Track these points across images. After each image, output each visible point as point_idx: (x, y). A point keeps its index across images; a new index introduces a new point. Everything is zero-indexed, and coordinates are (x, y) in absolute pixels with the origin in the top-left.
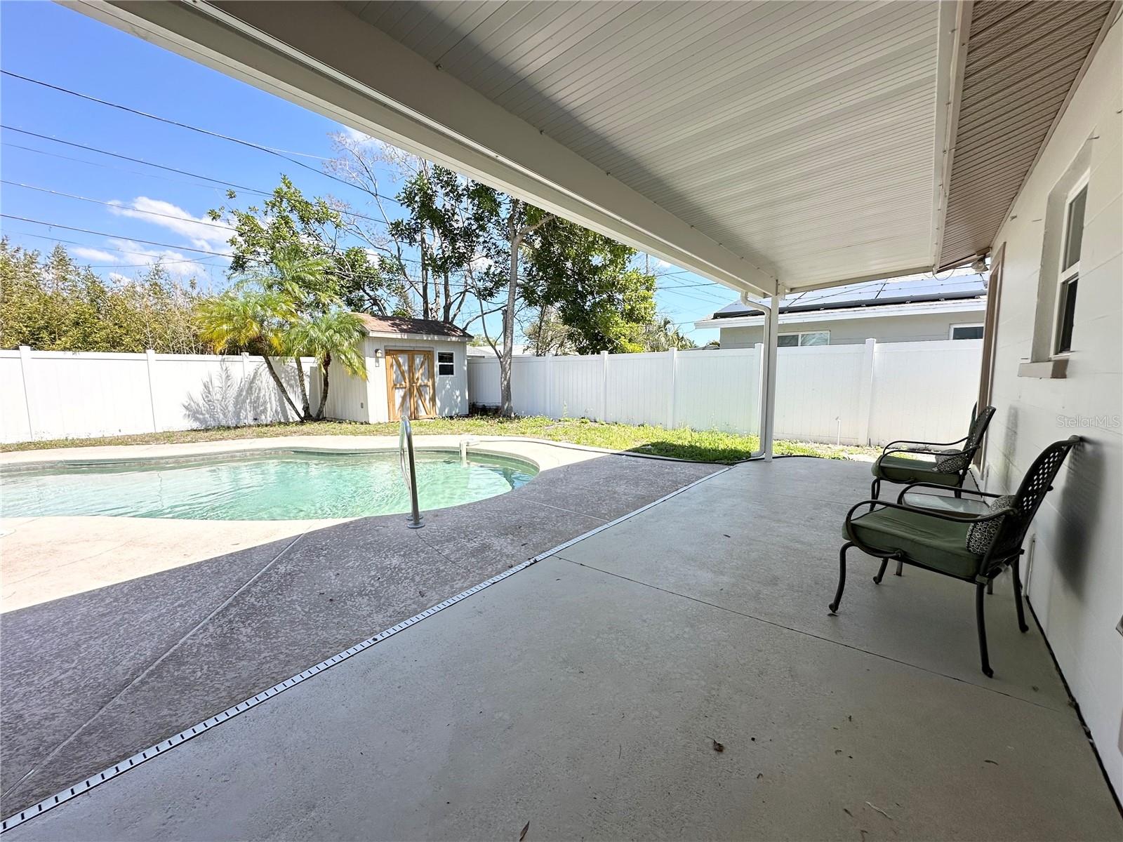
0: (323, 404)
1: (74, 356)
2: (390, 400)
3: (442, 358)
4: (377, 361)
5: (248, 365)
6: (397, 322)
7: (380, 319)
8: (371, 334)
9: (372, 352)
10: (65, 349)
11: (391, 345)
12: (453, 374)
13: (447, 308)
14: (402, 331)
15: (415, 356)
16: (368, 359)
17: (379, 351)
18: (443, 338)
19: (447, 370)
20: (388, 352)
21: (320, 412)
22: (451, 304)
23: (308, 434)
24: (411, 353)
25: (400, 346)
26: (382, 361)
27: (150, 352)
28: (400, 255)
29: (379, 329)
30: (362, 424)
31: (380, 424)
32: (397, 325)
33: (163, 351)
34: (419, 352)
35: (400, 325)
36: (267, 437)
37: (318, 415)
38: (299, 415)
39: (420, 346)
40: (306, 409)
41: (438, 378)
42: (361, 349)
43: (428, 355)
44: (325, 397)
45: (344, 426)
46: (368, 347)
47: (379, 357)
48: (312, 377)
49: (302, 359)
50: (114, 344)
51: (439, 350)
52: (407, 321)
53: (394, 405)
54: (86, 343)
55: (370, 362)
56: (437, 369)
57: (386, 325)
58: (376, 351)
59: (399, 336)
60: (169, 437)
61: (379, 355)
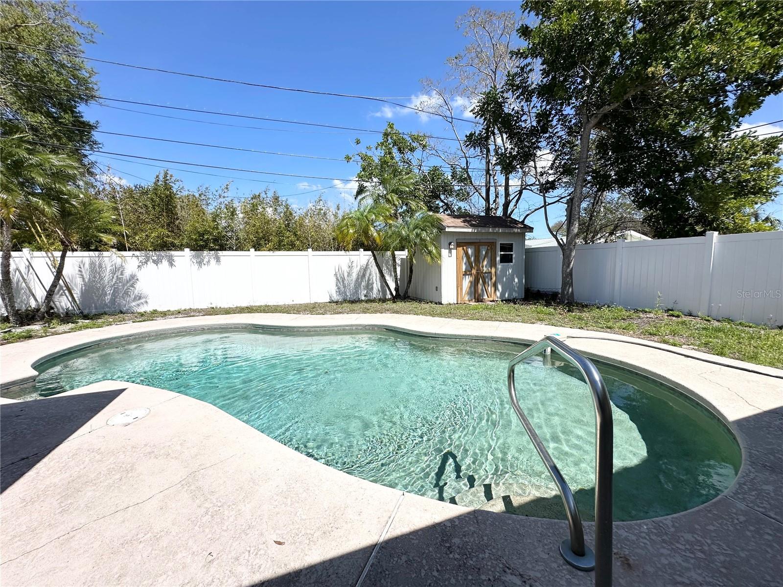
0: (408, 287)
1: (273, 254)
2: (459, 286)
3: (503, 248)
4: (450, 252)
5: (363, 257)
6: (468, 219)
7: (454, 218)
8: (447, 230)
9: (447, 244)
10: (269, 250)
11: (462, 239)
12: (512, 262)
13: (506, 205)
14: (472, 226)
15: (481, 247)
16: (443, 250)
17: (452, 244)
18: (507, 230)
19: (506, 259)
20: (458, 245)
21: (406, 292)
22: (510, 201)
23: (397, 312)
24: (476, 245)
25: (468, 239)
26: (454, 252)
27: (310, 250)
28: (467, 167)
29: (453, 225)
30: (436, 304)
31: (450, 304)
32: (468, 222)
33: (317, 250)
34: (485, 244)
35: (470, 221)
36: (369, 313)
37: (405, 295)
38: (391, 294)
39: (484, 238)
40: (397, 289)
41: (499, 266)
42: (439, 242)
43: (491, 245)
44: (410, 281)
45: (424, 305)
46: (444, 240)
47: (452, 249)
48: (402, 265)
49: (396, 253)
50: (292, 247)
51: (501, 241)
52: (475, 218)
53: (461, 289)
54: (279, 247)
55: (445, 252)
56: (498, 259)
57: (459, 222)
58: (450, 244)
59: (470, 230)
60: (312, 308)
61: (452, 247)
